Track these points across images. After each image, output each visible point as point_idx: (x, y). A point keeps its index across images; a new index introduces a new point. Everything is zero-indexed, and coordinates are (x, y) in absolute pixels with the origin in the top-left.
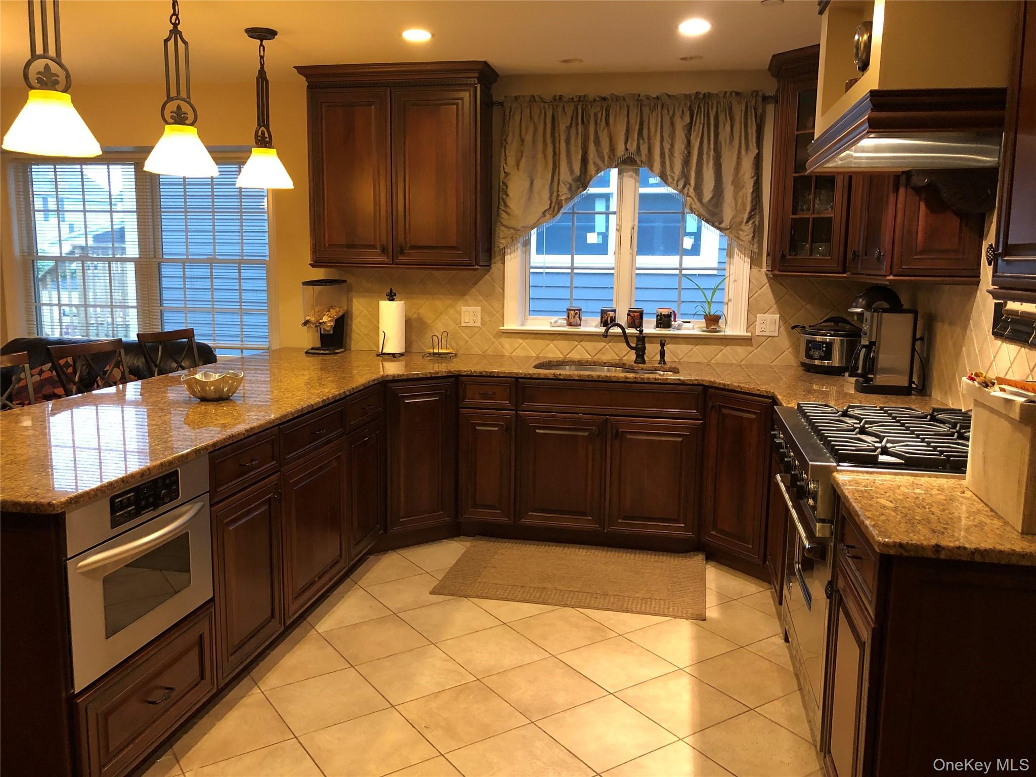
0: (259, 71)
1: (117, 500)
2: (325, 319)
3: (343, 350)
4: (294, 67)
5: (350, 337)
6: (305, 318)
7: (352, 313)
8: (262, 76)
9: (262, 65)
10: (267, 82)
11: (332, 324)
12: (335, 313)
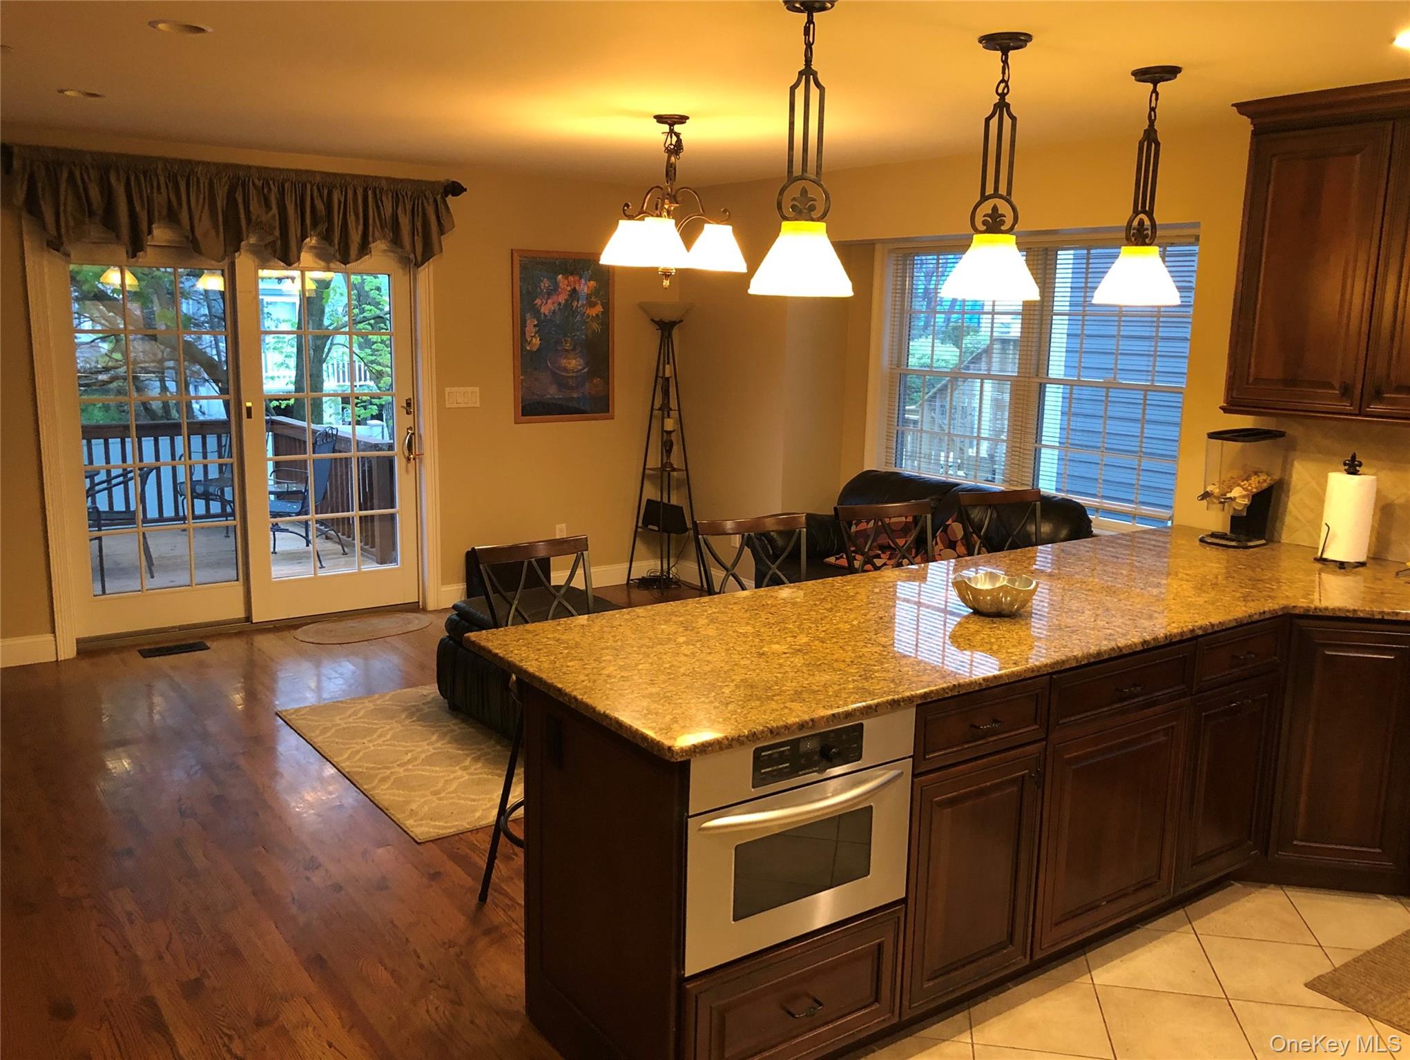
0: (1145, 131)
1: (763, 754)
2: (1236, 492)
3: (1263, 542)
4: (1233, 105)
5: (1283, 523)
6: (1205, 487)
7: (1290, 484)
8: (1150, 136)
9: (1152, 122)
10: (1158, 144)
11: (1246, 502)
12: (1255, 484)
